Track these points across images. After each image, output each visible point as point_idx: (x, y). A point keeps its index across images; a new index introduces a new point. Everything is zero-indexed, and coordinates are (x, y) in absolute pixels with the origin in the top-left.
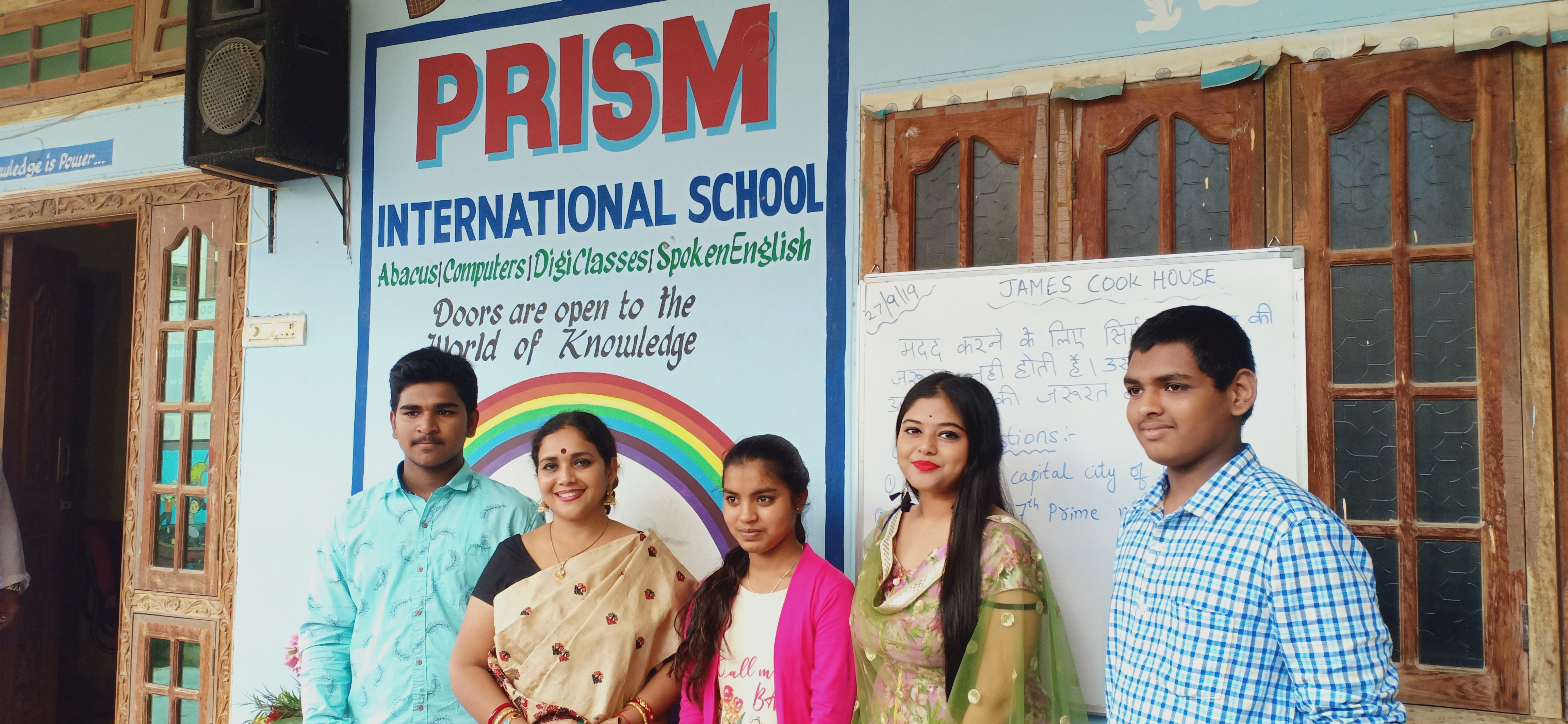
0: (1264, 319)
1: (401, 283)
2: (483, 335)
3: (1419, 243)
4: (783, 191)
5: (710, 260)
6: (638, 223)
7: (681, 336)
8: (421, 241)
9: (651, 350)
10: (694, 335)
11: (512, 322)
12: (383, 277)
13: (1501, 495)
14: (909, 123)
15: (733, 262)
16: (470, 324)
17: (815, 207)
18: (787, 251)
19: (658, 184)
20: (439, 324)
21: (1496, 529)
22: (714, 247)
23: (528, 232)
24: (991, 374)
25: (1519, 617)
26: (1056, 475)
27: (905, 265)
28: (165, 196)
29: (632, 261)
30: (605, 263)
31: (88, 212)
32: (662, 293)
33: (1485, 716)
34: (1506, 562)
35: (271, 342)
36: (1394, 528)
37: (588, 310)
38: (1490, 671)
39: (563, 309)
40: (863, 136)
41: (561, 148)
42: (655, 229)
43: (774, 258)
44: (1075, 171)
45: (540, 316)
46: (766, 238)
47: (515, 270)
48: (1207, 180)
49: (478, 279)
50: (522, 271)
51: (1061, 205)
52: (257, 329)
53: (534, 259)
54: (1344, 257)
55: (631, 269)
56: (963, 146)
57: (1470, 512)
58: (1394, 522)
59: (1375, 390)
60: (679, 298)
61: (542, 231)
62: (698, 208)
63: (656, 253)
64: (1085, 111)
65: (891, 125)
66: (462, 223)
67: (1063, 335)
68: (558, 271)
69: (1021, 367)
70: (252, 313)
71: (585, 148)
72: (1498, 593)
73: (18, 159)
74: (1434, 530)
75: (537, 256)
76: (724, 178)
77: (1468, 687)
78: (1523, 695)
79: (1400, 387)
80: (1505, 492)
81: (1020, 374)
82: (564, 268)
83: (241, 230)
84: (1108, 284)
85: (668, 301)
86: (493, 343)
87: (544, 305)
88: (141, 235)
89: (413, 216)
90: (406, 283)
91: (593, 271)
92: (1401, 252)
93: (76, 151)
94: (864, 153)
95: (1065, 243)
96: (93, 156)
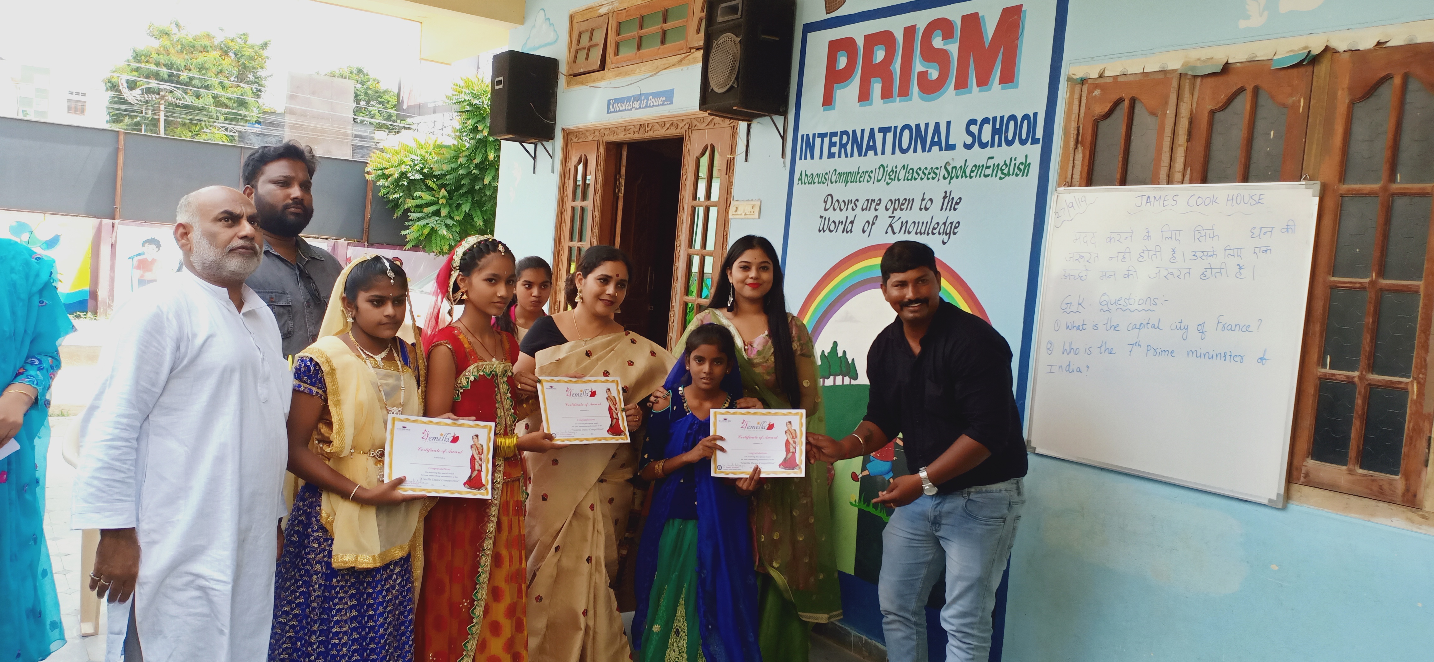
0: (1290, 230)
1: (809, 183)
2: (847, 217)
3: (1400, 183)
4: (1018, 130)
5: (972, 174)
6: (935, 149)
7: (951, 223)
8: (821, 157)
9: (934, 231)
10: (958, 223)
11: (863, 210)
12: (800, 179)
13: (1425, 360)
14: (1096, 86)
15: (986, 176)
16: (841, 210)
17: (1035, 141)
18: (1016, 170)
19: (949, 123)
20: (826, 210)
21: (1418, 383)
22: (975, 166)
23: (876, 154)
24: (1124, 258)
25: (1424, 443)
26: (1153, 327)
27: (1084, 183)
28: (698, 124)
29: (929, 174)
30: (915, 174)
31: (661, 133)
32: (943, 195)
33: (1393, 507)
34: (1422, 406)
35: (743, 216)
36: (1354, 377)
37: (903, 204)
38: (1401, 478)
39: (890, 202)
40: (1068, 94)
41: (898, 99)
42: (944, 152)
43: (1009, 175)
44: (1191, 123)
45: (877, 207)
46: (1005, 161)
47: (867, 177)
48: (1272, 132)
49: (847, 182)
50: (870, 177)
51: (1180, 146)
52: (737, 208)
53: (878, 170)
54: (1349, 190)
55: (928, 179)
56: (1126, 103)
57: (1405, 372)
58: (1356, 374)
59: (1355, 283)
60: (953, 198)
61: (883, 153)
62: (969, 140)
63: (943, 167)
64: (1202, 81)
65: (1085, 88)
66: (843, 146)
67: (1169, 234)
68: (890, 179)
69: (1142, 254)
70: (735, 199)
71: (911, 100)
72: (1414, 427)
73: (628, 99)
74: (1379, 381)
75: (879, 168)
76: (986, 121)
77: (1386, 487)
78: (1420, 496)
79: (1372, 283)
80: (1428, 359)
81: (1141, 259)
82: (893, 177)
83: (734, 147)
84: (1200, 201)
85: (947, 200)
86: (852, 222)
87: (880, 200)
88: (685, 148)
89: (818, 141)
90: (811, 183)
91: (908, 180)
92: (1384, 189)
93: (656, 95)
94: (1067, 106)
95: (1180, 172)
96: (664, 99)
